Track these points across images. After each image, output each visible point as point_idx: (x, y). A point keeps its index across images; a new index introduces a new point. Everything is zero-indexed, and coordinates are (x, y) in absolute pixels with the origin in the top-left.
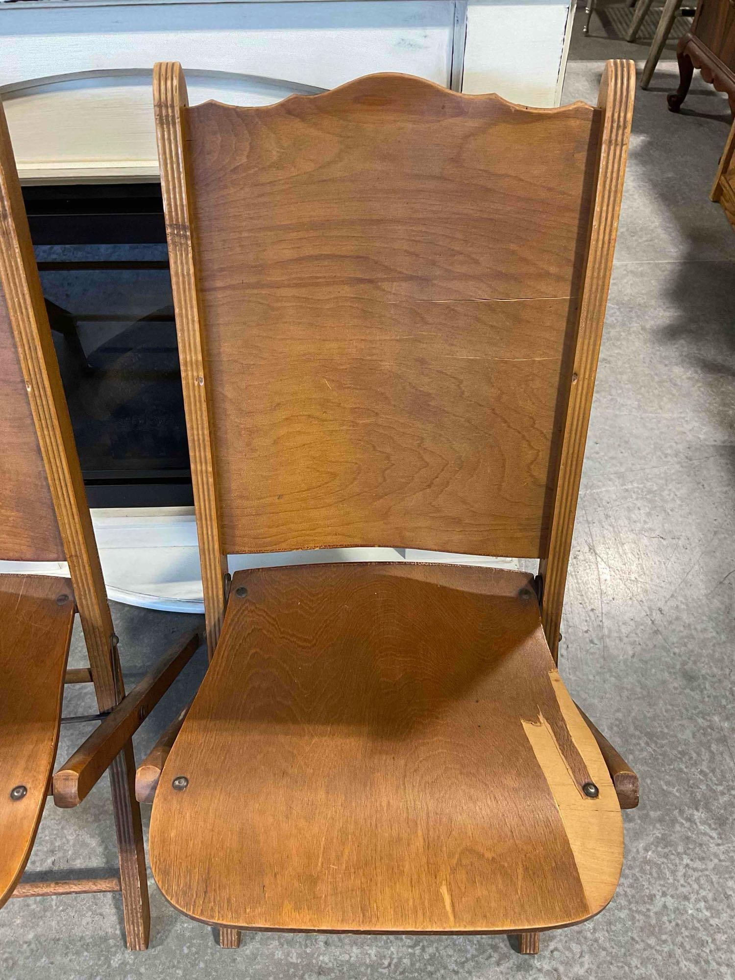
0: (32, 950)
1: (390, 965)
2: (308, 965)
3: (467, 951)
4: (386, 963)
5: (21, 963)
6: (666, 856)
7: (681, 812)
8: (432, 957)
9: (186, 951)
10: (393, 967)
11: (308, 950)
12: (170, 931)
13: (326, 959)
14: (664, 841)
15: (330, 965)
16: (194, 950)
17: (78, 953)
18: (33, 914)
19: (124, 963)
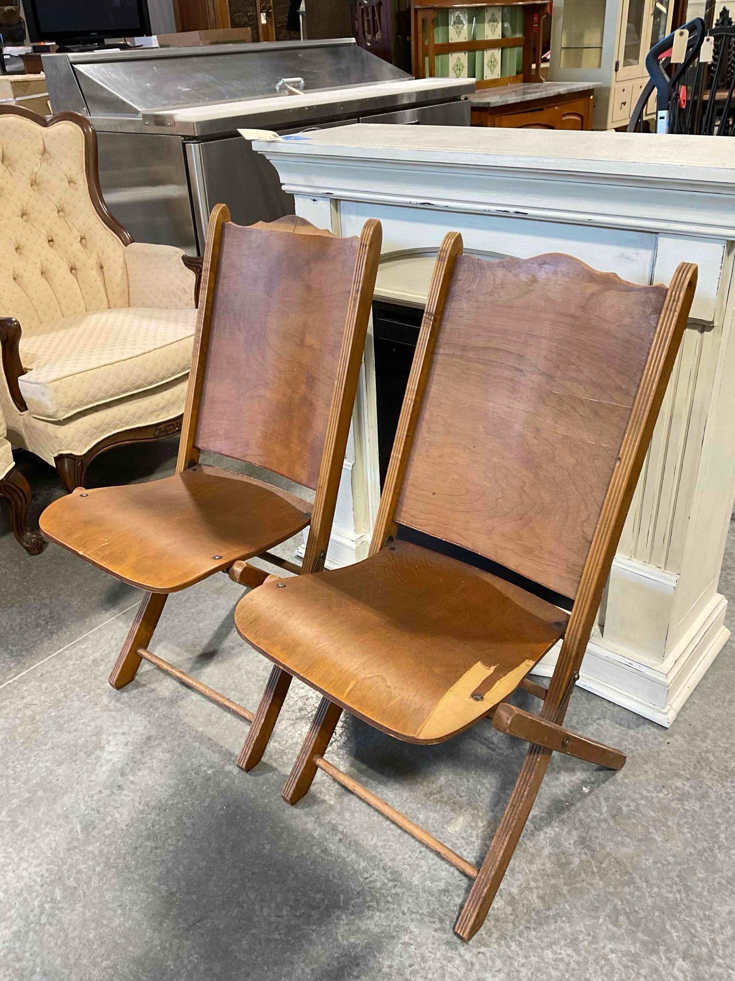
0: (195, 736)
1: (367, 878)
2: (320, 843)
3: (421, 908)
4: (366, 876)
5: (186, 738)
6: (626, 967)
7: (668, 950)
8: (397, 894)
9: (264, 788)
10: (368, 880)
11: (327, 836)
12: (264, 773)
13: (333, 848)
14: (634, 958)
15: (333, 852)
16: (269, 791)
17: (214, 752)
18: (210, 721)
19: (230, 772)
